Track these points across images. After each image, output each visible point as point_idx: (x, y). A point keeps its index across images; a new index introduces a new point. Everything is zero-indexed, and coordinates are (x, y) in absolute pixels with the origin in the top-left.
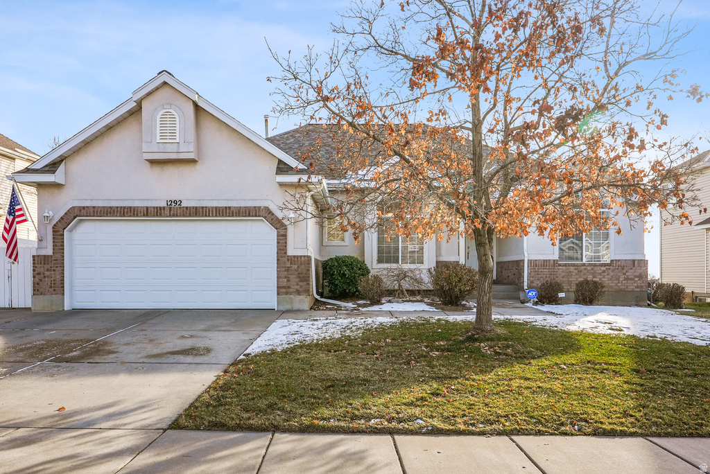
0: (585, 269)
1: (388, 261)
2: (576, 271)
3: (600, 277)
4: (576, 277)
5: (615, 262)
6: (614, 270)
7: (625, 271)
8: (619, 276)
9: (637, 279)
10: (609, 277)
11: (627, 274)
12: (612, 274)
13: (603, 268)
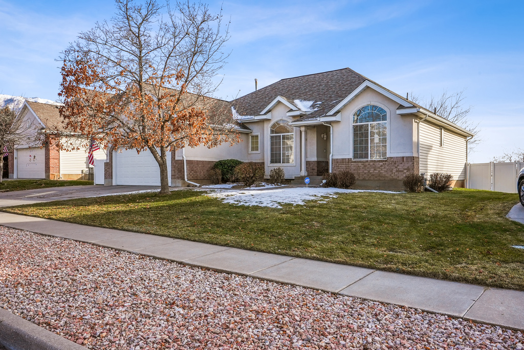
0: (369, 164)
1: (276, 162)
2: (363, 166)
3: (379, 170)
4: (363, 170)
5: (389, 159)
6: (389, 164)
7: (396, 165)
8: (392, 169)
9: (405, 171)
10: (385, 169)
11: (398, 167)
12: (387, 167)
13: (381, 164)
